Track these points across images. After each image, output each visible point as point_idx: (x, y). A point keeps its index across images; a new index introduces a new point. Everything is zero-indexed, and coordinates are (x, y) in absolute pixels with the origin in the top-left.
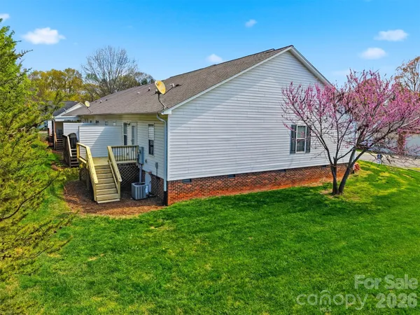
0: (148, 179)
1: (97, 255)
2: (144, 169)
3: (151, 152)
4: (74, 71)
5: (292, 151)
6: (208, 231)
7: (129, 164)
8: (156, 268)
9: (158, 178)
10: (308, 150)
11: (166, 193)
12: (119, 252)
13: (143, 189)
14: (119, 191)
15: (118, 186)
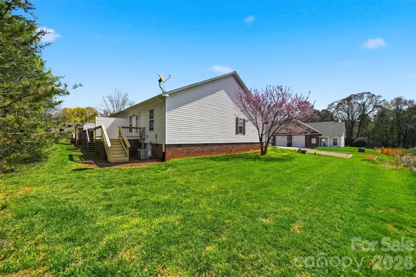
0: (149, 147)
1: (113, 187)
2: (145, 142)
3: (151, 129)
4: (92, 109)
5: (237, 133)
6: (202, 170)
7: (134, 140)
8: (171, 191)
9: (157, 145)
10: (244, 134)
11: (164, 153)
12: (134, 184)
13: (147, 153)
14: (128, 155)
15: (127, 152)
